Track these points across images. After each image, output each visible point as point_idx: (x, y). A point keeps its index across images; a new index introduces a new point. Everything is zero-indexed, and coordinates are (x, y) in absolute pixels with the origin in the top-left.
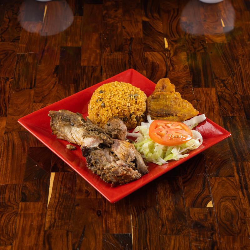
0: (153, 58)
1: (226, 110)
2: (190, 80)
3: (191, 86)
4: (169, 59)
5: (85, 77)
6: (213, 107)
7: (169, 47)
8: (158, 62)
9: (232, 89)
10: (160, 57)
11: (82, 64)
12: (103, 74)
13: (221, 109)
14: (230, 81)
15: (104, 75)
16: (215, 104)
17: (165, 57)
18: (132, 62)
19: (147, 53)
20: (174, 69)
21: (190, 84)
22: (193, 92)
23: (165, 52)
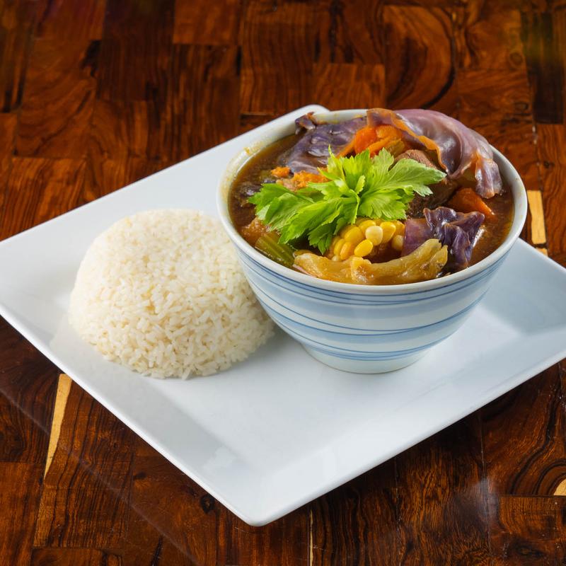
0: (409, 24)
2: (527, 101)
8: (426, 41)
11: (176, 39)
12: (243, 72)
15: (246, 75)
17: (449, 25)
18: (339, 36)
19: (390, 10)
20: (476, 62)
21: (526, 112)
22: (533, 138)
23: (449, 10)
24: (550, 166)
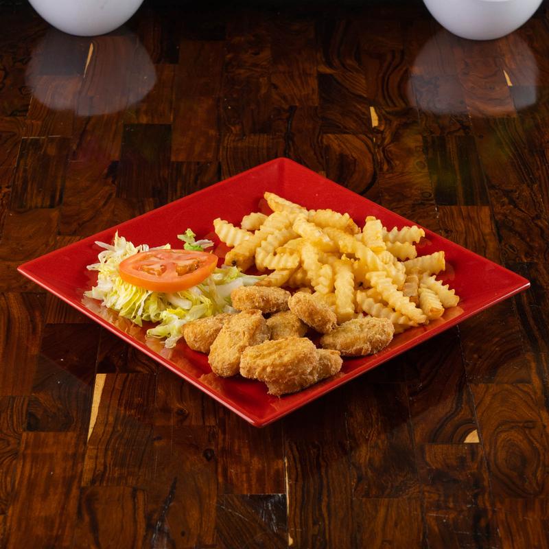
0: (342, 145)
1: (513, 250)
2: (431, 192)
3: (432, 202)
4: (381, 148)
5: (179, 184)
6: (484, 244)
7: (380, 124)
8: (355, 155)
9: (528, 209)
10: (358, 143)
11: (173, 159)
13: (502, 250)
14: (524, 193)
16: (487, 238)
17: (370, 144)
19: (328, 136)
20: (391, 168)
21: (430, 198)
22: (436, 214)
23: (370, 136)
24: (449, 232)
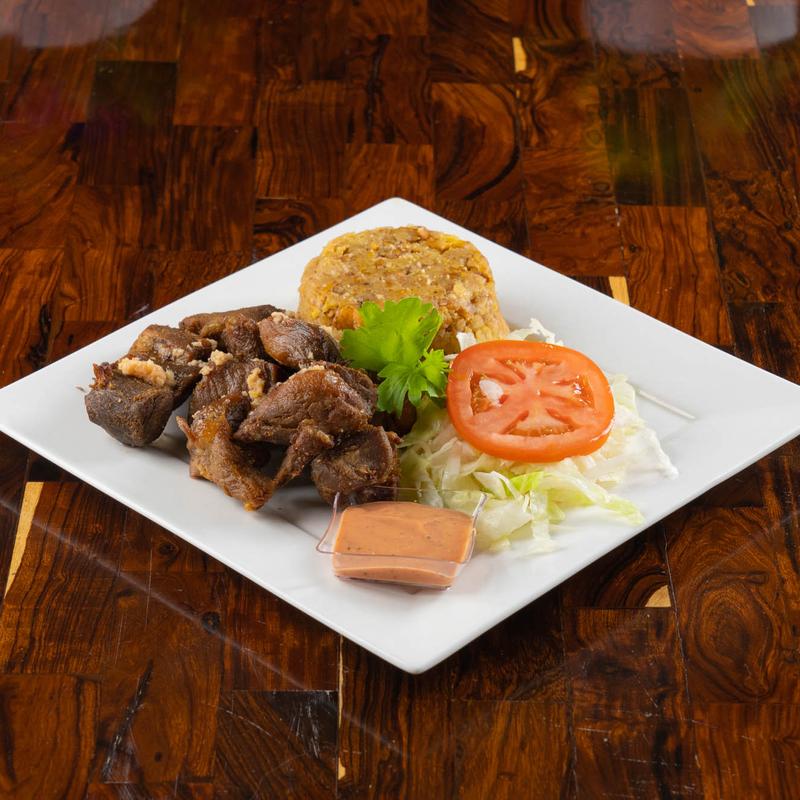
0: (463, 101)
1: (744, 281)
2: (608, 181)
3: (610, 199)
4: (528, 108)
5: (185, 163)
6: (694, 271)
7: (529, 67)
8: (483, 119)
9: (772, 213)
10: (490, 98)
11: (177, 120)
12: (259, 153)
13: (724, 280)
14: (766, 187)
15: (263, 158)
16: (701, 260)
17: (511, 101)
18: (377, 115)
19: (440, 87)
20: (544, 142)
21: (607, 192)
22: (615, 220)
23: (512, 86)
24: (637, 250)
